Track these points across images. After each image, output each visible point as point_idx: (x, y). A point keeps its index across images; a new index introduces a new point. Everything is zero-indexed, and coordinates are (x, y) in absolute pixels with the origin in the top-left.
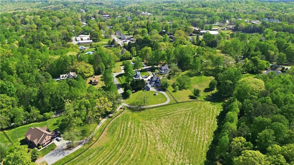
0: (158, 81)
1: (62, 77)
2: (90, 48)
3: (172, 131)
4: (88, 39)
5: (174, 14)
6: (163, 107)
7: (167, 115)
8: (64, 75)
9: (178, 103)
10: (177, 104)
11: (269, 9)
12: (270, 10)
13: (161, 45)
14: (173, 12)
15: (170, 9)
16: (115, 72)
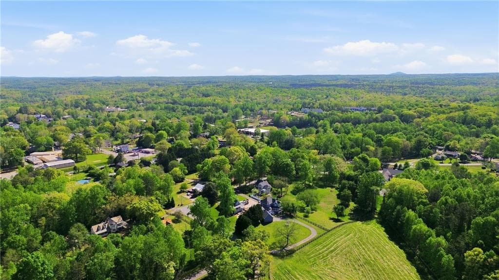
0: (275, 205)
1: (98, 230)
2: (74, 173)
3: (361, 273)
4: (59, 159)
5: (166, 108)
6: (315, 242)
7: (332, 251)
8: (101, 225)
9: (330, 231)
10: (330, 233)
11: (296, 97)
12: (297, 99)
13: (233, 151)
14: (163, 106)
15: (153, 100)
16: (182, 205)
